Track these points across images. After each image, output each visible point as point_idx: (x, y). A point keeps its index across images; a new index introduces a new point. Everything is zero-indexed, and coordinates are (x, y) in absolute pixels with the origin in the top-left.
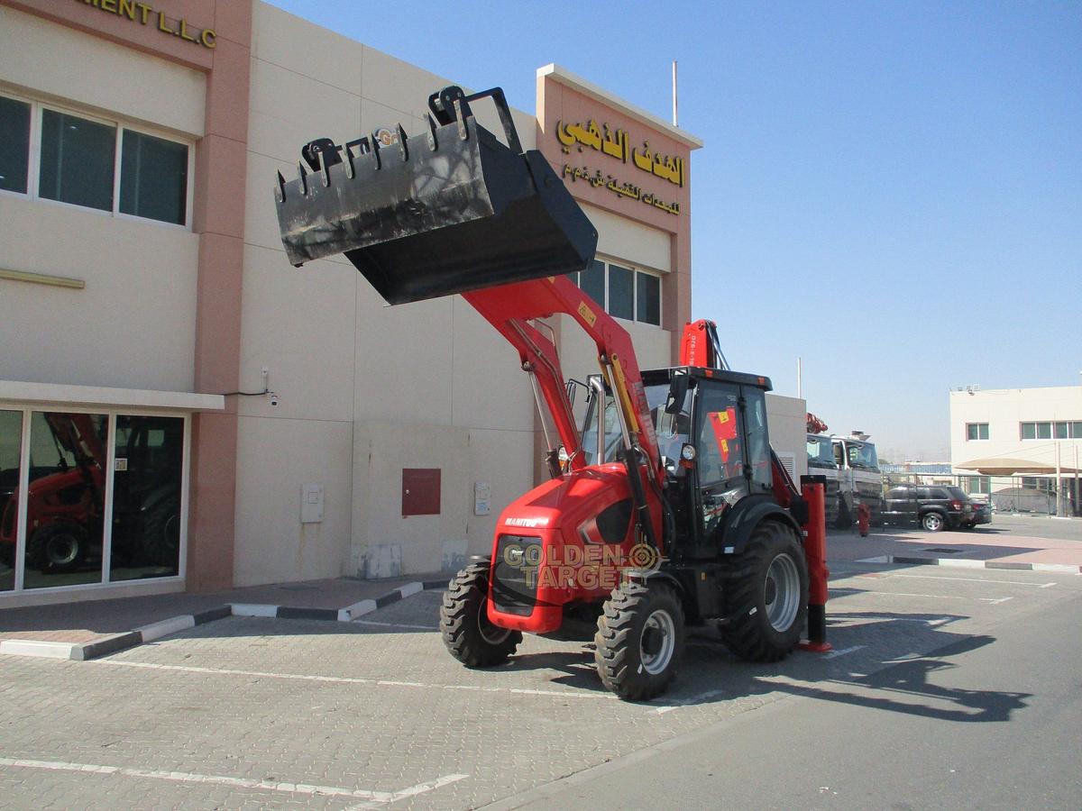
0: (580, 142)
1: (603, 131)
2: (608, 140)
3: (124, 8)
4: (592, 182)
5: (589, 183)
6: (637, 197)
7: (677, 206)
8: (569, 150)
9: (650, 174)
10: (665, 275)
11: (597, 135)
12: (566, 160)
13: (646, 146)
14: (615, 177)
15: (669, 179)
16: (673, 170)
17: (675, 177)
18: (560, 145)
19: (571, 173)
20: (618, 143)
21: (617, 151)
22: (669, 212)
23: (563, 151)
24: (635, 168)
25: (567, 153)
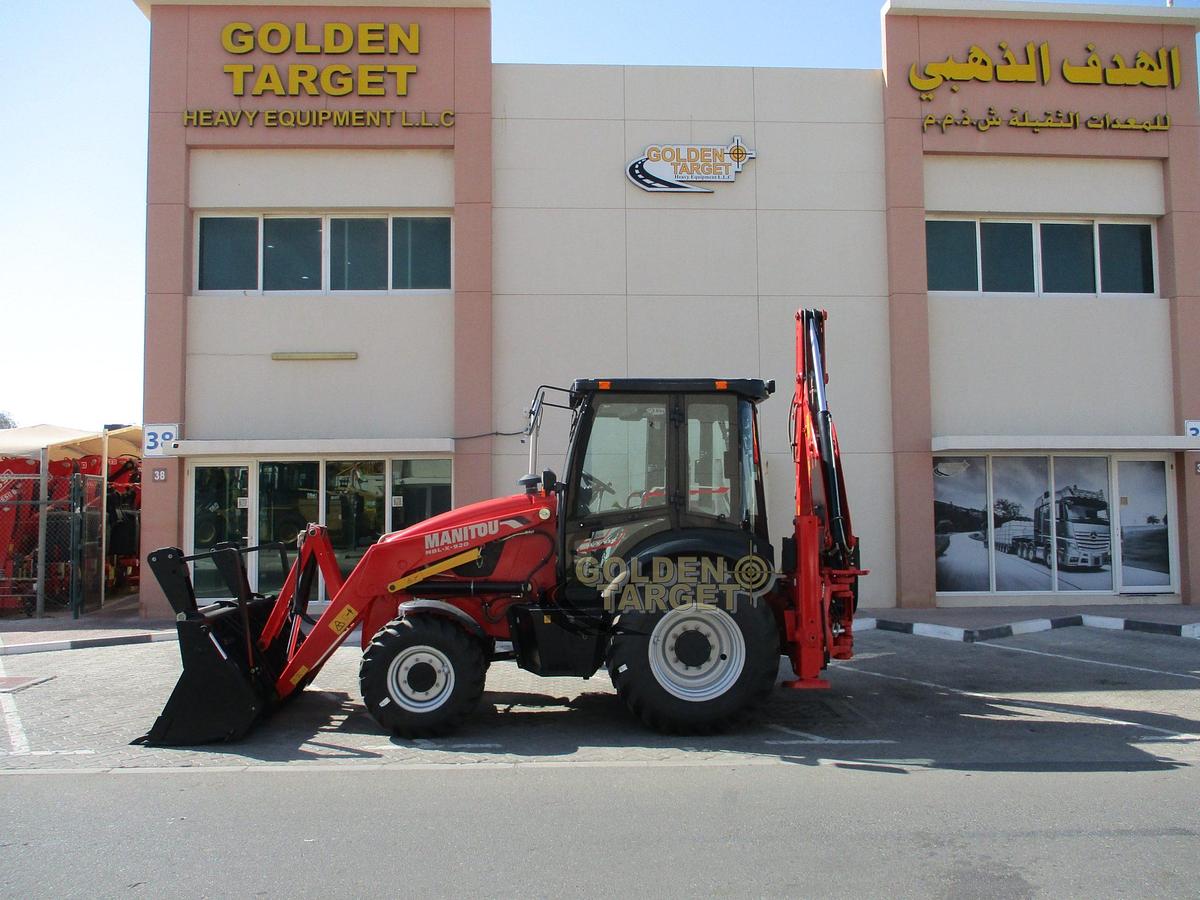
0: (951, 79)
1: (997, 54)
2: (1008, 63)
3: (371, 119)
4: (975, 125)
5: (973, 130)
6: (1071, 125)
7: (1165, 118)
8: (931, 96)
9: (1103, 87)
10: (1159, 219)
11: (984, 63)
12: (928, 109)
13: (1089, 51)
14: (1021, 109)
15: (1142, 83)
16: (1151, 68)
17: (1160, 76)
18: (917, 94)
19: (937, 123)
20: (1028, 63)
21: (1029, 72)
22: (1144, 129)
23: (921, 99)
24: (1068, 86)
25: (929, 100)
